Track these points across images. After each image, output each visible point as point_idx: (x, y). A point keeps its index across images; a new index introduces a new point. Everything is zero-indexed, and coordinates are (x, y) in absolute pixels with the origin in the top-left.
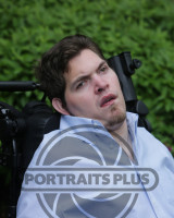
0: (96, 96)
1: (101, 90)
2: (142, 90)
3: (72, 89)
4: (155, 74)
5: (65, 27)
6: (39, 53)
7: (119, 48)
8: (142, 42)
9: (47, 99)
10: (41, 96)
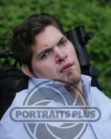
0: (57, 65)
1: (60, 61)
2: (94, 56)
3: (37, 59)
4: (105, 43)
5: (32, 6)
6: (11, 27)
7: (76, 23)
8: (95, 17)
9: (18, 64)
10: (13, 62)
